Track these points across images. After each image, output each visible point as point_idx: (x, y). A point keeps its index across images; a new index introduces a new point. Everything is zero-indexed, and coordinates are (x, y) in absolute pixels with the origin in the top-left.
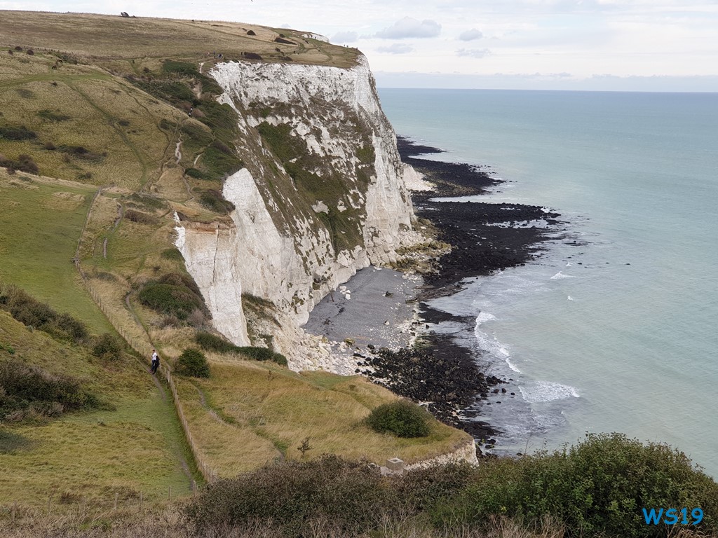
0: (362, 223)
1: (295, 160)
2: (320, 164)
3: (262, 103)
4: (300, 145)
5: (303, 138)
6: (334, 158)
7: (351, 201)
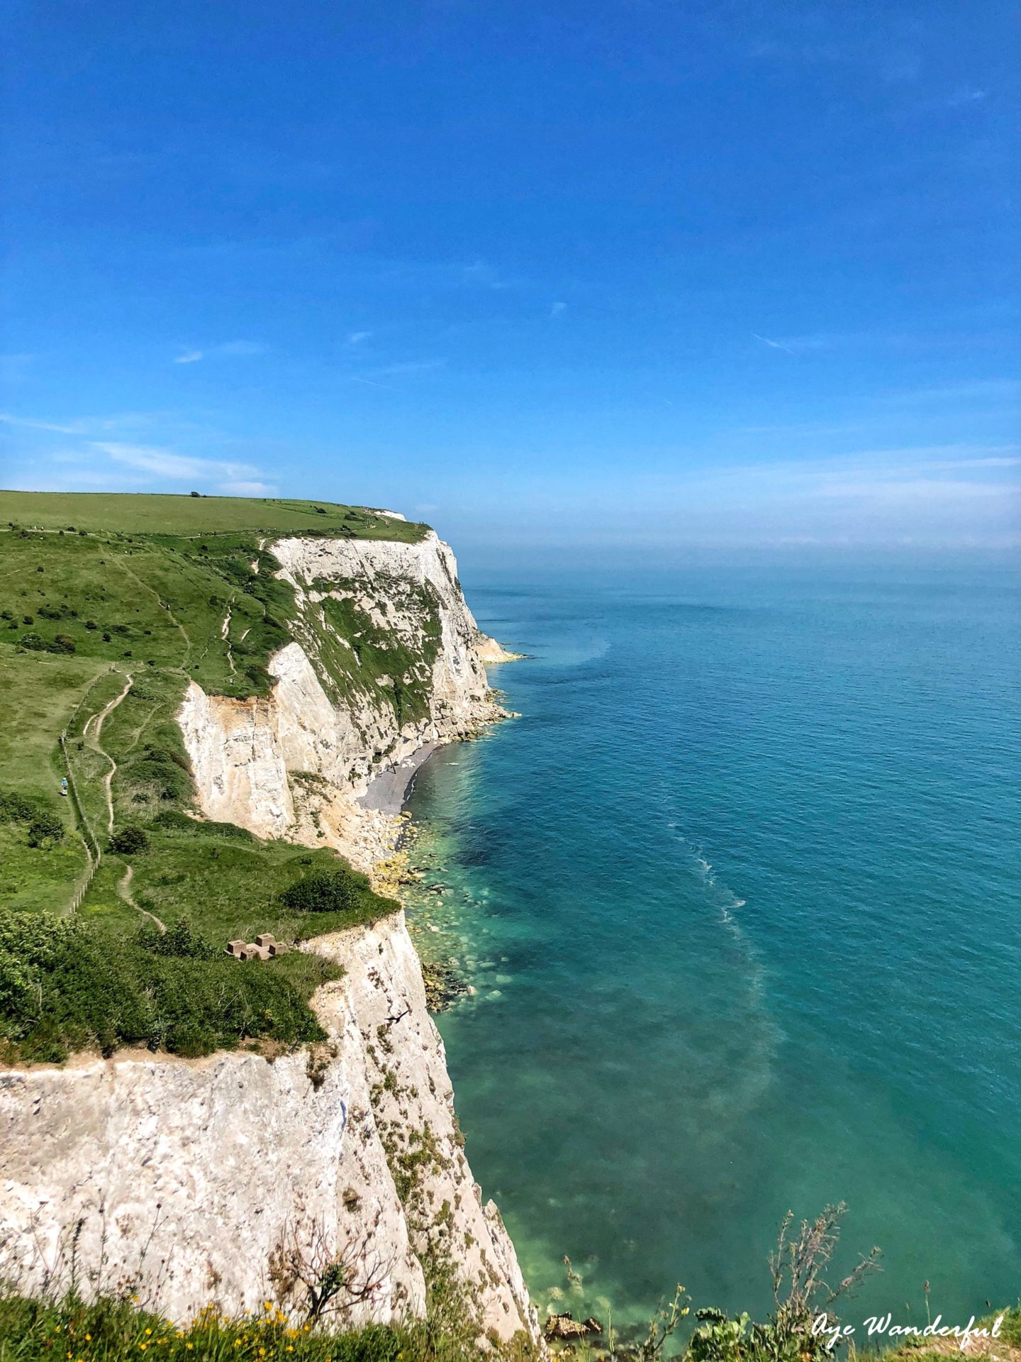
0: (429, 695)
1: (360, 634)
2: (385, 638)
3: (325, 579)
4: (365, 619)
5: (368, 612)
6: (400, 631)
7: (418, 673)
